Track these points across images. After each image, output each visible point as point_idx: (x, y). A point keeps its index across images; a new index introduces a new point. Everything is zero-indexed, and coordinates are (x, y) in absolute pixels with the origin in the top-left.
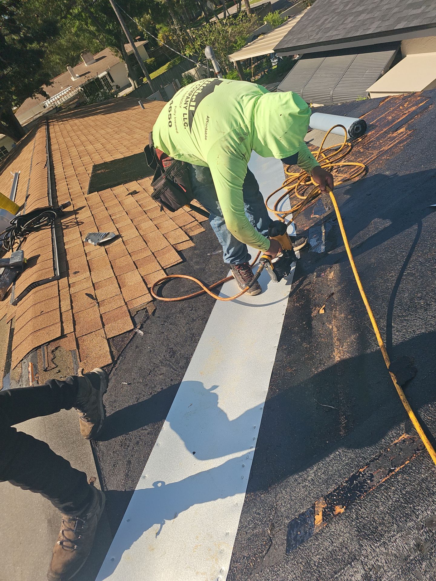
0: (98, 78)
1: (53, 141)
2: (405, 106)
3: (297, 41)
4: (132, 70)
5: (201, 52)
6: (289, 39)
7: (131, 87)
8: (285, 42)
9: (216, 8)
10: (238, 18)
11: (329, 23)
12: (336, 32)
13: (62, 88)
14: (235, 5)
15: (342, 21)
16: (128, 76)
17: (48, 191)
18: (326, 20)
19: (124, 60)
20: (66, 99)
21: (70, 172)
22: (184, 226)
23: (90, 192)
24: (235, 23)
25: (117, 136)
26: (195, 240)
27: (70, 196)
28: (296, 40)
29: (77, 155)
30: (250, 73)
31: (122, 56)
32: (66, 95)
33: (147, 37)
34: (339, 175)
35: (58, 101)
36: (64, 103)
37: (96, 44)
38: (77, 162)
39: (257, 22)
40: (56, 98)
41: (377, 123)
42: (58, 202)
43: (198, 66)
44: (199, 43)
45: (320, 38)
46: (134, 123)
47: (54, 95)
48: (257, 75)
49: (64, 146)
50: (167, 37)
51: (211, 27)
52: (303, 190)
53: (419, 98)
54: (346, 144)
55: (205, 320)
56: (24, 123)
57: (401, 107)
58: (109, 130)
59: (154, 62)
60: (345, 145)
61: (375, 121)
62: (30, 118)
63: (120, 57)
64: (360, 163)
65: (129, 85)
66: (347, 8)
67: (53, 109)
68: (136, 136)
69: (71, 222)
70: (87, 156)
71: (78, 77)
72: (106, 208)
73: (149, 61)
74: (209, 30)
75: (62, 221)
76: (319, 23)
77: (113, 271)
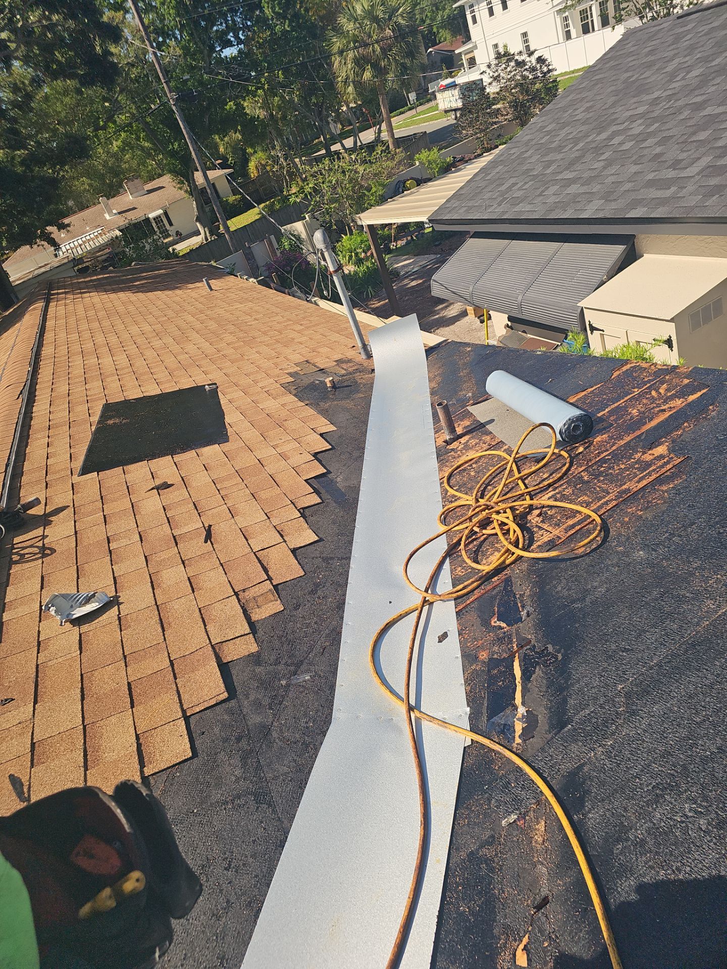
0: (148, 219)
1: (49, 336)
2: (662, 391)
3: (467, 211)
4: (204, 211)
5: (314, 199)
6: (454, 206)
7: (200, 237)
8: (448, 210)
9: (343, 129)
10: (375, 153)
11: (519, 189)
12: (530, 206)
13: (87, 229)
14: (371, 127)
15: (540, 190)
16: (197, 220)
17: (9, 459)
18: (514, 184)
19: (192, 195)
20: (93, 247)
21: (61, 414)
22: (244, 591)
23: (85, 470)
24: (370, 160)
25: (157, 343)
26: (260, 633)
27: (47, 475)
28: (465, 208)
29: (82, 376)
30: (389, 236)
31: (189, 190)
32: (93, 239)
33: (233, 162)
34: (545, 526)
35: (79, 249)
36: (89, 252)
37: (150, 167)
38: (79, 390)
39: (405, 161)
40: (76, 243)
41: (612, 418)
42: (20, 489)
43: (307, 218)
44: (311, 185)
45: (504, 213)
46: (190, 318)
47: (73, 238)
48: (400, 239)
49: (63, 350)
50: (264, 166)
51: (332, 163)
52: (475, 543)
53: (686, 381)
54: (556, 451)
55: (255, 907)
56: (18, 280)
57: (654, 393)
58: (147, 328)
59: (239, 201)
60: (554, 453)
61: (607, 410)
62: (28, 271)
63: (186, 191)
64: (583, 506)
65: (197, 233)
66: (548, 171)
67: (69, 262)
68: (190, 348)
69: (31, 546)
70: (98, 380)
71: (115, 214)
72: (104, 516)
73: (232, 199)
74: (329, 167)
75: (16, 540)
76: (503, 188)
77: (82, 708)
